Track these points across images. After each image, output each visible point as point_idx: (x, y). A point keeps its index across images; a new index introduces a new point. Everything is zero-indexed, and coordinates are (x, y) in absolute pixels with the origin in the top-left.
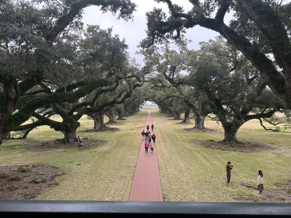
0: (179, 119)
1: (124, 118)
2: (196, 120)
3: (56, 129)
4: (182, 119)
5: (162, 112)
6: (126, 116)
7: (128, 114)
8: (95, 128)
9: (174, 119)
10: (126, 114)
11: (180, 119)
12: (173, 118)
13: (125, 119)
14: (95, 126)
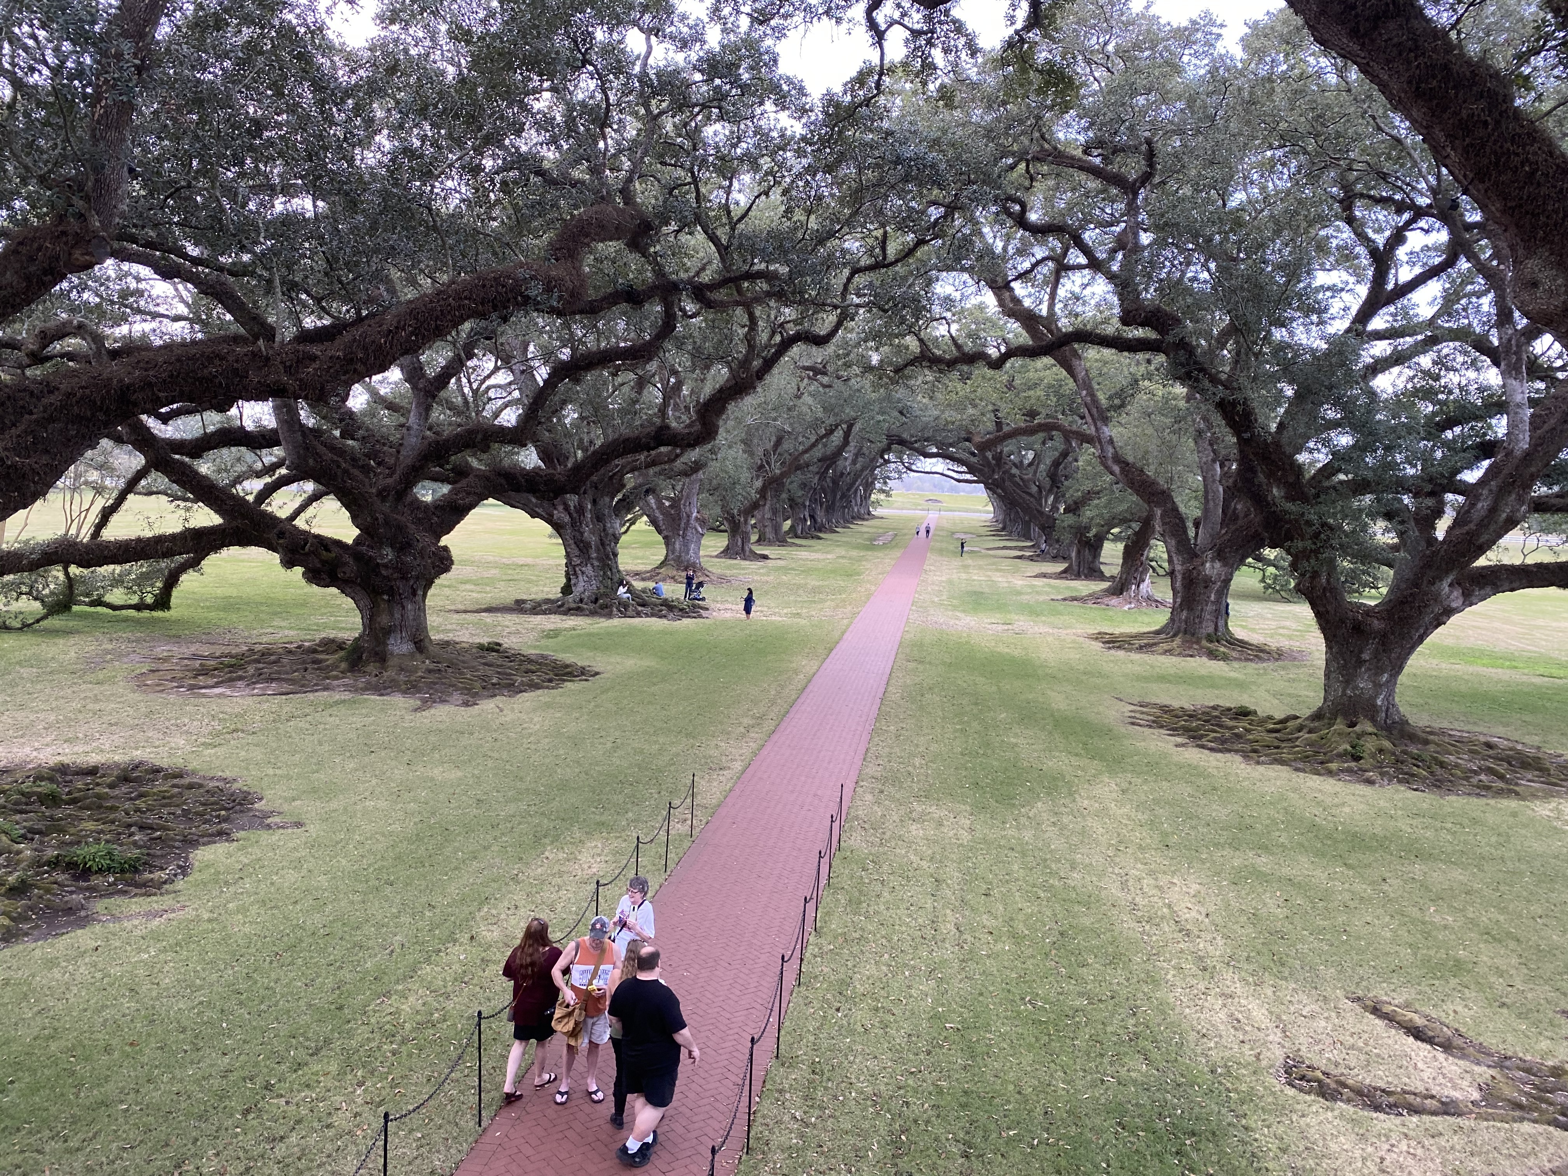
0: (1093, 572)
1: (760, 550)
2: (1178, 584)
3: (314, 576)
4: (1113, 577)
5: (1003, 529)
6: (781, 541)
7: (792, 527)
8: (567, 590)
9: (1065, 571)
10: (777, 528)
11: (1101, 577)
12: (1060, 567)
13: (765, 557)
14: (569, 580)
